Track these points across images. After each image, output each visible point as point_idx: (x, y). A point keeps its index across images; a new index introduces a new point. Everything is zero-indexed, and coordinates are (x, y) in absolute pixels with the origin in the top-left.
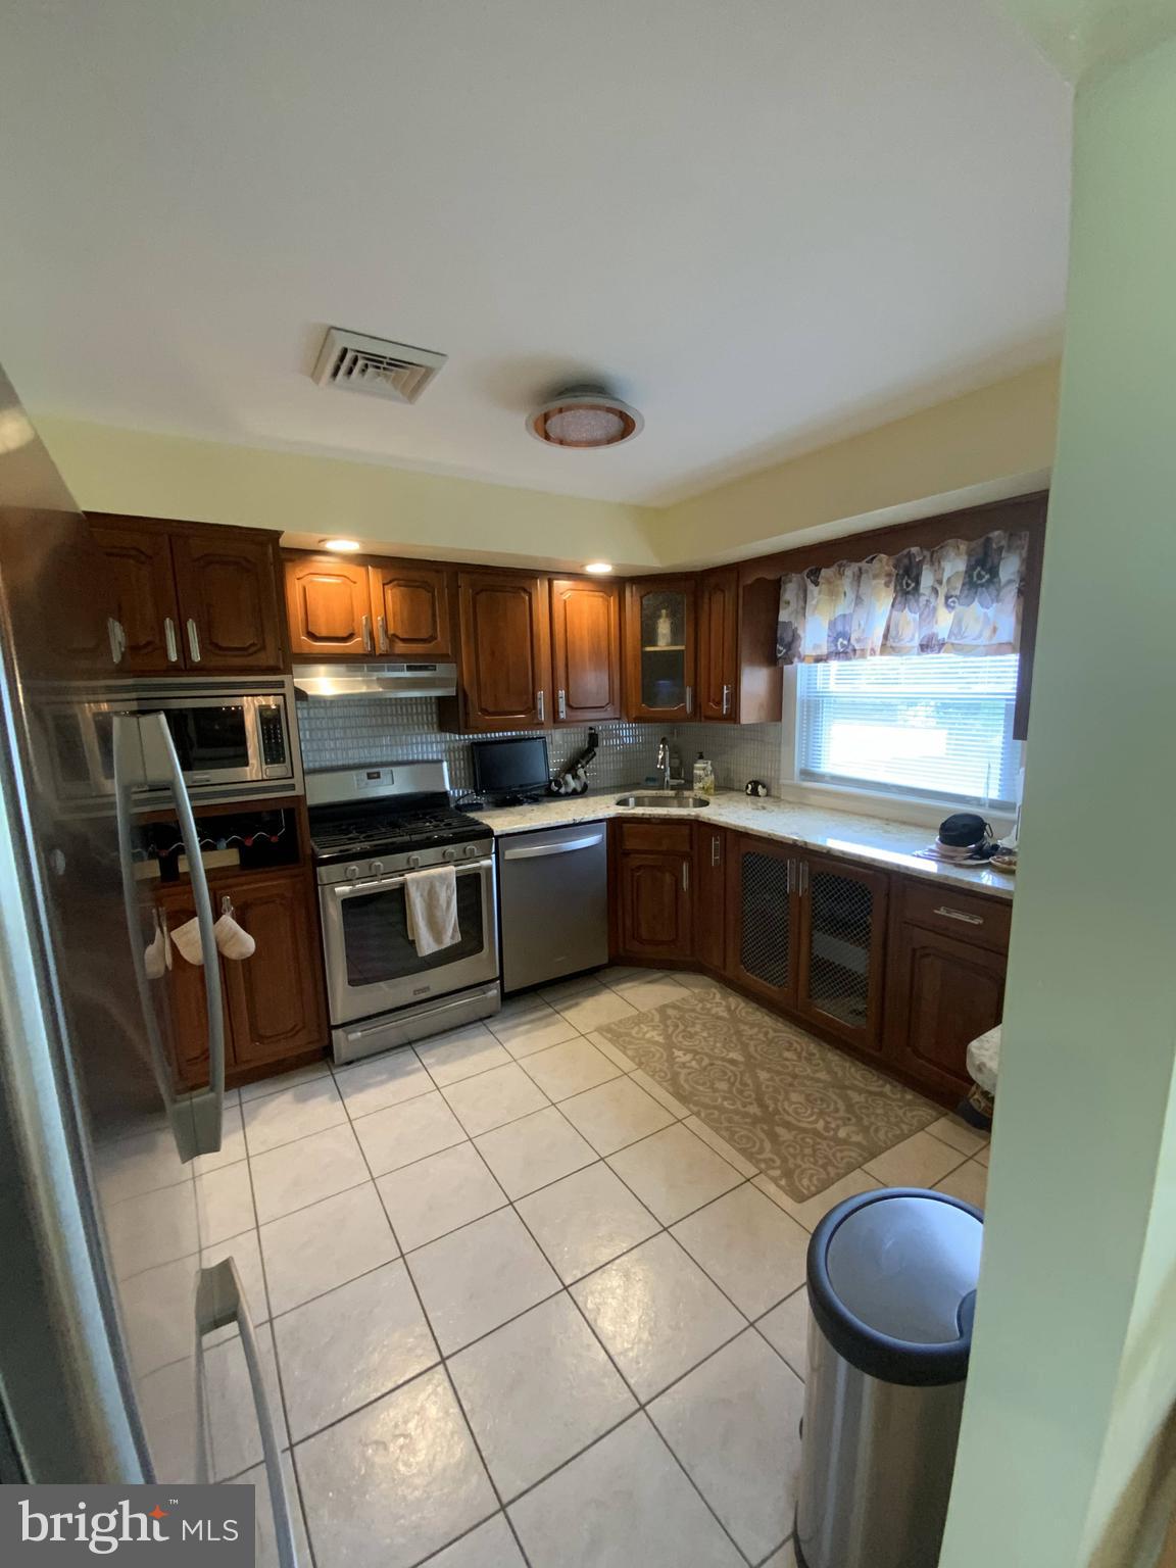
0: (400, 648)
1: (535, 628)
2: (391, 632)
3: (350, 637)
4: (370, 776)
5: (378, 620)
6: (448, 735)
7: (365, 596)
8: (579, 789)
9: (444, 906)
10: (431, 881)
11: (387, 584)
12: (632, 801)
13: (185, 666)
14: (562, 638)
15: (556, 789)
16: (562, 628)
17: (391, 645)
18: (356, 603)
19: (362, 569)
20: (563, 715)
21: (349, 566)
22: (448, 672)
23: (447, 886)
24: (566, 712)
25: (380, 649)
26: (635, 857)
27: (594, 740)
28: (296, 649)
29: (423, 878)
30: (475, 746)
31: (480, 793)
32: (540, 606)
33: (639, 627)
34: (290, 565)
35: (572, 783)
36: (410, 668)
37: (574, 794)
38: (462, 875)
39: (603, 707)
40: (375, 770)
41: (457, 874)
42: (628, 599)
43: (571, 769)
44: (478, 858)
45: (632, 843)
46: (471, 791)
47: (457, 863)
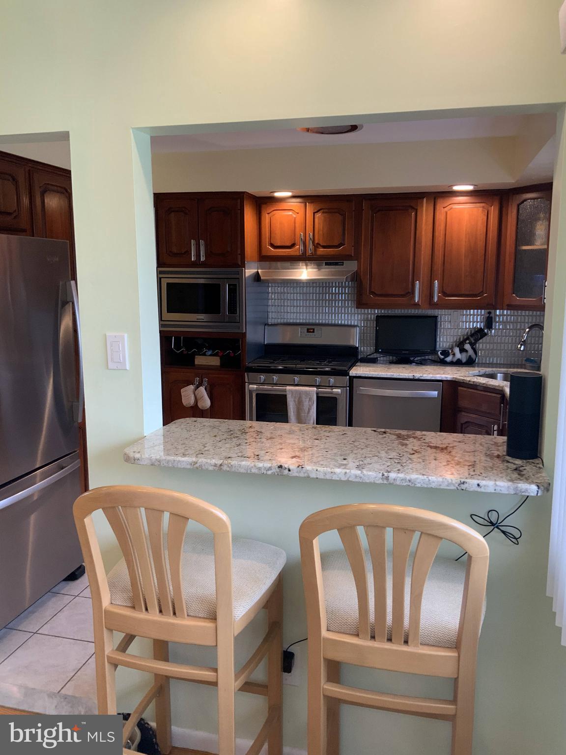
0: (321, 251)
2: (316, 242)
3: (293, 245)
4: (308, 331)
5: (309, 232)
6: (363, 310)
7: (303, 220)
8: (464, 360)
10: (300, 393)
11: (317, 212)
13: (197, 264)
14: (441, 244)
15: (442, 357)
16: (442, 232)
17: (315, 250)
18: (297, 225)
19: (303, 205)
20: (436, 299)
21: (295, 204)
22: (351, 266)
23: (310, 399)
24: (438, 296)
25: (309, 252)
26: (463, 413)
27: (489, 322)
28: (264, 253)
29: (296, 391)
30: (379, 318)
31: (376, 351)
32: (424, 218)
33: (514, 228)
34: (264, 206)
35: (458, 355)
36: (327, 264)
37: (458, 363)
38: (320, 395)
39: (476, 296)
40: (313, 327)
41: (317, 394)
42: (510, 206)
43: (461, 345)
44: (332, 387)
45: (463, 403)
46: (373, 349)
47: (318, 387)
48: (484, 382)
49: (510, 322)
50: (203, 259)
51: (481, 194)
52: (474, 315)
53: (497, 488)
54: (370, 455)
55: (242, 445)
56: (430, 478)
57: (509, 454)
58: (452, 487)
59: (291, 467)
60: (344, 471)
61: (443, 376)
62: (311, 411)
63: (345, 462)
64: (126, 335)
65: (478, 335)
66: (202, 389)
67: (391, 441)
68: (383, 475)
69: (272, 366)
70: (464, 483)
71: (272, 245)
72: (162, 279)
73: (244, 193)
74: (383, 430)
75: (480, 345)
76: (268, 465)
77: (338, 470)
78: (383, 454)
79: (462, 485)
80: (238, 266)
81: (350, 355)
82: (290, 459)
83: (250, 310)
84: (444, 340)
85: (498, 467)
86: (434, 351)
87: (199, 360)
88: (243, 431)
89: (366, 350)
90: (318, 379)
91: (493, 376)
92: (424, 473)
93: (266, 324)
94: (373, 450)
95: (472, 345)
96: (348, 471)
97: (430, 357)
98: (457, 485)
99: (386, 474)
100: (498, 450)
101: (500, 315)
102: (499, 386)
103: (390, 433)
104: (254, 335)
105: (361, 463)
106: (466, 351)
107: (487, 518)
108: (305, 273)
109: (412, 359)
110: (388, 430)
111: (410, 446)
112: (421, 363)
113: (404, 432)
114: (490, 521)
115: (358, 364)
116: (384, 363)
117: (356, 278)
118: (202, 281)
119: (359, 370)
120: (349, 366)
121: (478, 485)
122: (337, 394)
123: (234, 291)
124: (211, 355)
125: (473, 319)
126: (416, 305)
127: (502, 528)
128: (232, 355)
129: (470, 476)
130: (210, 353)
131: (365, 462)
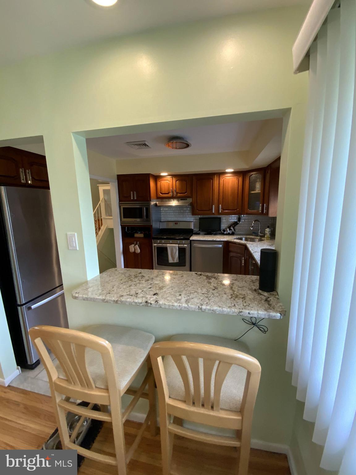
0: (179, 195)
1: (213, 188)
2: (177, 191)
3: (168, 193)
4: (175, 224)
5: (174, 188)
6: (194, 216)
7: (172, 184)
8: (231, 233)
9: (175, 253)
11: (177, 181)
12: (244, 239)
13: (134, 200)
14: (222, 190)
15: (223, 232)
16: (222, 188)
17: (177, 195)
18: (170, 186)
19: (172, 178)
20: (220, 212)
21: (169, 178)
22: (190, 200)
23: (176, 249)
24: (221, 211)
25: (174, 195)
26: (231, 253)
27: (239, 219)
28: (158, 196)
29: (171, 246)
30: (200, 219)
31: (200, 230)
32: (215, 182)
33: (248, 186)
34: (158, 179)
35: (229, 231)
36: (181, 200)
37: (229, 234)
38: (180, 247)
39: (235, 210)
40: (177, 222)
41: (178, 247)
42: (246, 177)
43: (229, 228)
44: (184, 244)
45: (231, 249)
46: (198, 229)
47: (179, 244)
48: (239, 241)
49: (247, 219)
50: (135, 198)
51: (236, 173)
52: (234, 217)
53: (258, 315)
54: (193, 292)
55: (132, 286)
56: (223, 309)
57: (260, 289)
58: (235, 314)
59: (152, 302)
60: (179, 304)
61: (224, 239)
62: (176, 253)
63: (180, 298)
64: (76, 234)
65: (235, 224)
66: (137, 246)
67: (203, 280)
68: (199, 307)
69: (163, 237)
70: (241, 312)
71: (161, 193)
72: (121, 206)
73: (149, 174)
74: (200, 273)
75: (236, 228)
76: (140, 301)
77: (176, 304)
78: (199, 291)
79: (240, 313)
80: (148, 201)
81: (190, 232)
82: (153, 296)
83: (153, 216)
84: (224, 226)
85: (257, 299)
86: (220, 230)
87: (136, 235)
88: (136, 276)
89: (196, 230)
90: (179, 241)
91: (241, 239)
92: (220, 305)
93: (161, 222)
94: (195, 287)
95: (233, 228)
96: (181, 305)
97: (218, 232)
98: (238, 313)
99: (200, 306)
100: (254, 286)
101: (243, 217)
102: (244, 243)
103: (203, 275)
104: (155, 225)
105: (188, 298)
106: (231, 230)
107: (250, 321)
108: (174, 203)
109: (212, 233)
110: (202, 273)
111: (212, 284)
112: (216, 234)
113: (209, 274)
114: (252, 322)
115: (193, 235)
116: (203, 235)
117: (192, 204)
118: (138, 207)
119: (194, 238)
120: (189, 236)
121: (249, 313)
122: (186, 246)
123: (148, 210)
124: (140, 233)
125: (233, 218)
126: (213, 214)
127: (257, 326)
128: (147, 233)
129: (244, 306)
130: (139, 232)
131: (190, 297)
